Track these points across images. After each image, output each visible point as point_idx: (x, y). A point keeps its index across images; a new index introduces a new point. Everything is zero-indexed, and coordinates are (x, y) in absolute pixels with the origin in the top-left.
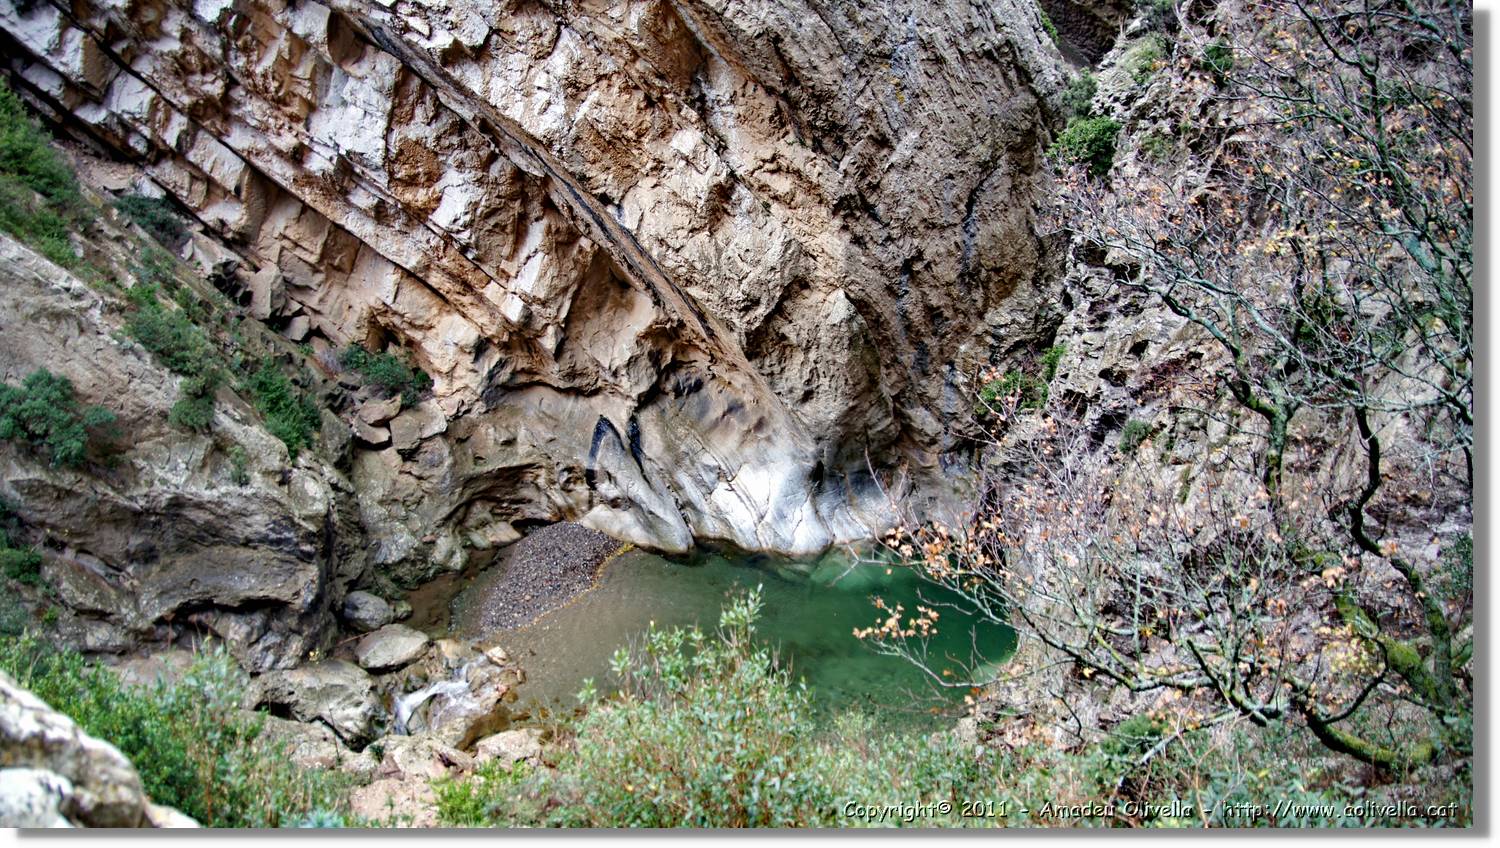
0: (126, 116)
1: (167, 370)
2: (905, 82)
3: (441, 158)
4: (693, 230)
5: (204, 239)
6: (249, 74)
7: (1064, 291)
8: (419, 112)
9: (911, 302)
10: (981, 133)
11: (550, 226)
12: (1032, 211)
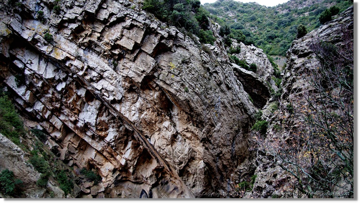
0: (37, 111)
1: (37, 171)
2: (218, 112)
3: (109, 125)
4: (167, 145)
5: (51, 140)
6: (66, 103)
7: (256, 161)
8: (104, 114)
9: (219, 163)
10: (236, 124)
11: (133, 142)
12: (248, 142)
